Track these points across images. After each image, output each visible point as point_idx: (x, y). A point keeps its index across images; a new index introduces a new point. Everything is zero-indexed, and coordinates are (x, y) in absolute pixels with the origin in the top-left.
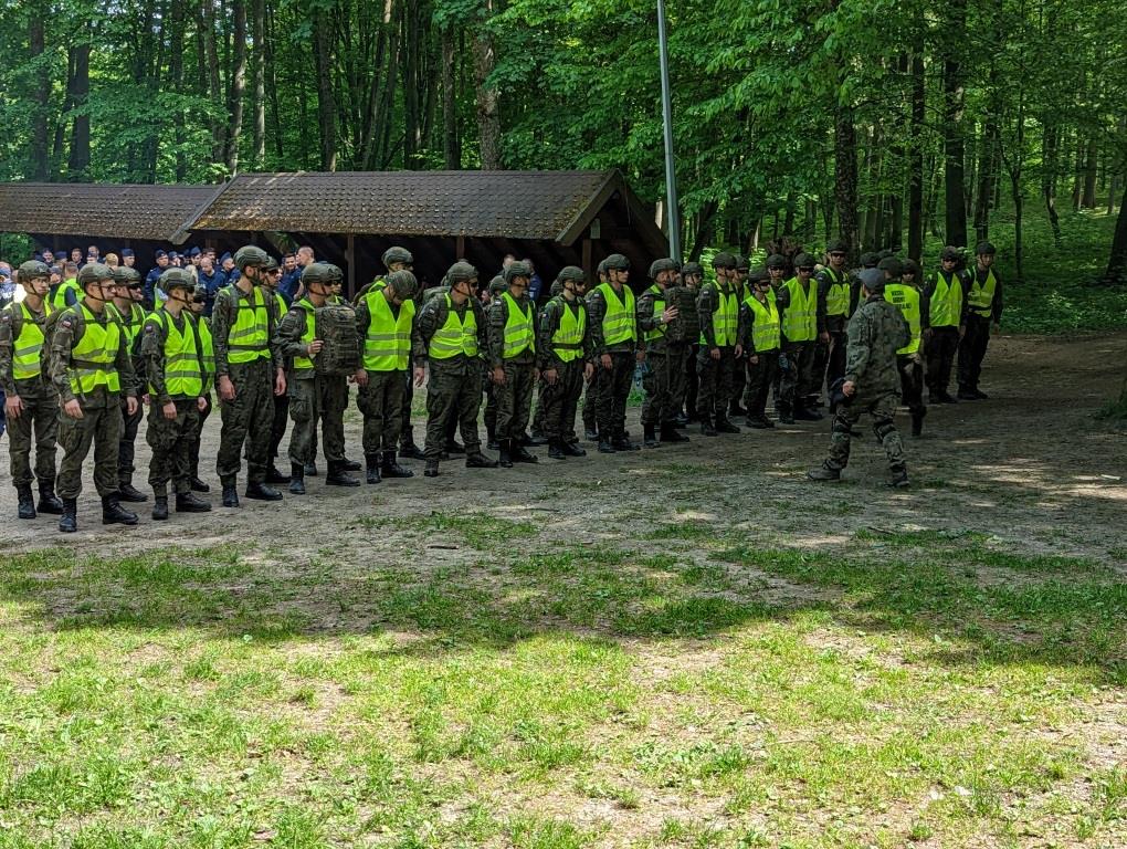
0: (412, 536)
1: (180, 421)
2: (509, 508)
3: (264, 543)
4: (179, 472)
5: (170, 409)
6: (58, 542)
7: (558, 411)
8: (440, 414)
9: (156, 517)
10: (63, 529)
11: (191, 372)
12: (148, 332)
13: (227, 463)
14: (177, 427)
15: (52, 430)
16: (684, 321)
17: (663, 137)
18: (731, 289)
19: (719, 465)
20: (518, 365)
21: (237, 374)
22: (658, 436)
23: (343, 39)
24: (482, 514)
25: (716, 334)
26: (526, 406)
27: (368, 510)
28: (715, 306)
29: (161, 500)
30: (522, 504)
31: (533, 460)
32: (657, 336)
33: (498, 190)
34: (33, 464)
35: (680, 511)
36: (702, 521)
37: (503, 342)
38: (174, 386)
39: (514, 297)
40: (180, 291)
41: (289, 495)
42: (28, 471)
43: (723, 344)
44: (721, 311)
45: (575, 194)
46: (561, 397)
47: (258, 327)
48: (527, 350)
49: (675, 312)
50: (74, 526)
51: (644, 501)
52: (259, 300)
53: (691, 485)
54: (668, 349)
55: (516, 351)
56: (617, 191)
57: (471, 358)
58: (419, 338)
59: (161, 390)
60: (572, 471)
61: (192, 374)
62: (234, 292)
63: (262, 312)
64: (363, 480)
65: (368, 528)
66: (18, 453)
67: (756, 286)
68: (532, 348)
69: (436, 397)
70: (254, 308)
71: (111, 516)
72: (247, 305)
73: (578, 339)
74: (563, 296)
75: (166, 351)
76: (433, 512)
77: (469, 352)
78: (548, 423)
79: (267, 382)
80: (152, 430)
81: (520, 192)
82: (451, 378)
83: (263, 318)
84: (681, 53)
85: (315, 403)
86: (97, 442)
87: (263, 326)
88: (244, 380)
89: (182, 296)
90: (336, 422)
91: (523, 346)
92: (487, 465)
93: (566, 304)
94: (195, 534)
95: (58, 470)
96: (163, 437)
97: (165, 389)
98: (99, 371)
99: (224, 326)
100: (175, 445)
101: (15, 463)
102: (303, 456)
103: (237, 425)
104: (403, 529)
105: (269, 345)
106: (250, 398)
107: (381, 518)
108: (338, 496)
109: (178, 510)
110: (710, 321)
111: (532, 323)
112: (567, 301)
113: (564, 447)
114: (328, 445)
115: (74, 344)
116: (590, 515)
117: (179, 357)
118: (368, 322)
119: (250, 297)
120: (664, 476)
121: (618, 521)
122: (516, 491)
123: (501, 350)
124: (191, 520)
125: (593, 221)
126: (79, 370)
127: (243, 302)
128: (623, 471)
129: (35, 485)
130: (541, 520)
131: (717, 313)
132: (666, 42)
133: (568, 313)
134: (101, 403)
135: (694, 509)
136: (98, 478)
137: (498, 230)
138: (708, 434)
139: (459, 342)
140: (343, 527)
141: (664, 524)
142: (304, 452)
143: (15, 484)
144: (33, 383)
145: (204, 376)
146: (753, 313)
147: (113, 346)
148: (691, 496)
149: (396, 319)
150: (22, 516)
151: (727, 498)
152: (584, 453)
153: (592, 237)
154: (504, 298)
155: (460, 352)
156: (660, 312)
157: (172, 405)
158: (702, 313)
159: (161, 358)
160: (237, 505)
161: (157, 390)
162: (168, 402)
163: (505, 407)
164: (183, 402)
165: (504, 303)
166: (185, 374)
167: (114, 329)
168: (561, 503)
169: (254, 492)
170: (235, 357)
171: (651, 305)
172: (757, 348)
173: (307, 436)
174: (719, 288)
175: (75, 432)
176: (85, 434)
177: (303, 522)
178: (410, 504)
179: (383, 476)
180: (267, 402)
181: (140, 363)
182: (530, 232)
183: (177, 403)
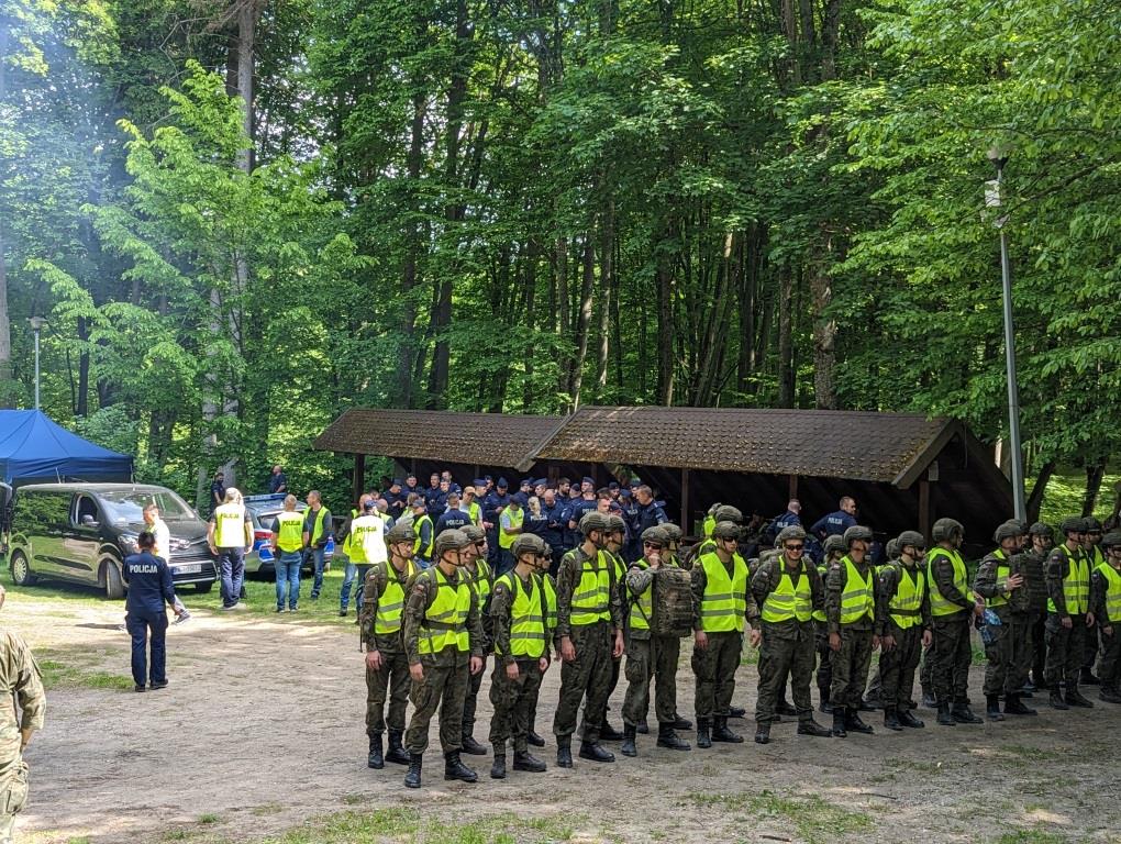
0: (743, 820)
1: (521, 682)
2: (844, 790)
3: (596, 816)
4: (518, 731)
5: (513, 669)
6: (403, 800)
7: (895, 679)
8: (770, 679)
9: (495, 776)
10: (408, 785)
11: (534, 633)
12: (498, 594)
13: (563, 723)
14: (517, 687)
15: (406, 684)
16: (1029, 590)
17: (1006, 385)
18: (1081, 554)
19: (1070, 749)
20: (856, 632)
21: (578, 636)
22: (1002, 705)
23: (684, 267)
24: (815, 797)
25: (1067, 602)
26: (863, 674)
27: (699, 781)
28: (1066, 572)
29: (500, 758)
30: (857, 786)
31: (868, 731)
32: (999, 603)
33: (832, 429)
34: (386, 713)
35: (1029, 810)
36: (1053, 825)
37: (840, 607)
38: (519, 647)
39: (853, 562)
40: (530, 556)
41: (622, 757)
42: (381, 722)
43: (1075, 612)
44: (1072, 577)
45: (913, 436)
46: (899, 664)
47: (601, 590)
48: (865, 616)
49: (1020, 580)
50: (419, 781)
51: (989, 792)
52: (602, 564)
53: (1040, 774)
54: (1011, 618)
55: (854, 616)
56: (956, 434)
57: (805, 623)
58: (752, 598)
59: (506, 651)
60: (909, 748)
61: (537, 636)
62: (579, 556)
63: (604, 574)
64: (693, 743)
65: (699, 806)
66: (374, 704)
67: (1110, 551)
68: (871, 615)
69: (767, 661)
70: (597, 570)
71: (453, 772)
72: (591, 568)
73: (916, 605)
74: (901, 561)
75: (513, 612)
76: (765, 792)
77: (802, 616)
78: (884, 691)
79: (606, 645)
80: (495, 689)
81: (856, 433)
82: (782, 642)
83: (604, 580)
84: (1026, 302)
85: (650, 664)
86: (445, 699)
87: (605, 588)
88: (584, 642)
89: (532, 561)
90: (669, 683)
91: (861, 612)
92: (820, 734)
93: (904, 569)
94: (531, 799)
95: (407, 727)
96: (504, 696)
97: (509, 649)
98: (449, 632)
99: (568, 589)
100: (516, 705)
101: (370, 714)
102: (636, 716)
103: (575, 685)
104: (735, 810)
105: (609, 607)
106: (590, 659)
107: (712, 794)
108: (669, 760)
109: (515, 768)
110: (1061, 588)
111: (871, 589)
112: (906, 567)
113: (900, 716)
114: (660, 706)
115: (428, 606)
116: (929, 807)
117: (524, 618)
118: (705, 584)
119: (594, 560)
120: (1010, 761)
121: (962, 818)
122: (850, 769)
123: (838, 615)
124: (527, 781)
125: (932, 462)
126: (431, 631)
127: (587, 566)
128: (965, 750)
129: (385, 738)
130: (878, 809)
131: (1068, 580)
132: (1011, 291)
133: (906, 579)
134: (450, 663)
135: (1046, 807)
136: (443, 734)
137: (832, 471)
138: (1057, 708)
139: (791, 606)
140: (674, 802)
141: (1011, 826)
142: (637, 713)
143: (368, 733)
144: (392, 638)
145: (546, 637)
146: (1107, 581)
147: (464, 607)
148: (1040, 791)
149: (731, 578)
150: (372, 766)
151: (1081, 796)
152: (922, 725)
153: (930, 479)
154: (843, 563)
155: (791, 616)
156: (1004, 579)
157: (515, 666)
158: (1050, 578)
159: (508, 620)
160: (571, 765)
161: (502, 651)
162: (512, 662)
163: (840, 674)
164: (527, 663)
165: (843, 566)
166: (530, 636)
167: (464, 590)
168: (898, 788)
169: (588, 752)
170: (577, 619)
171: (993, 570)
172: (1110, 617)
173: (641, 697)
174: (1069, 553)
175: (424, 690)
176: (433, 693)
177: (635, 793)
178: (741, 778)
179: (713, 740)
180: (605, 664)
181: (490, 623)
182: (864, 473)
183: (519, 663)
